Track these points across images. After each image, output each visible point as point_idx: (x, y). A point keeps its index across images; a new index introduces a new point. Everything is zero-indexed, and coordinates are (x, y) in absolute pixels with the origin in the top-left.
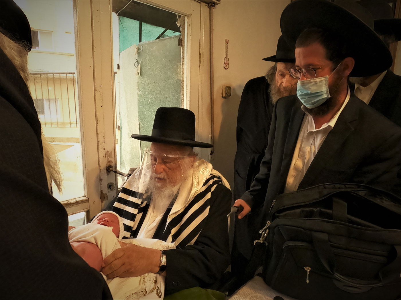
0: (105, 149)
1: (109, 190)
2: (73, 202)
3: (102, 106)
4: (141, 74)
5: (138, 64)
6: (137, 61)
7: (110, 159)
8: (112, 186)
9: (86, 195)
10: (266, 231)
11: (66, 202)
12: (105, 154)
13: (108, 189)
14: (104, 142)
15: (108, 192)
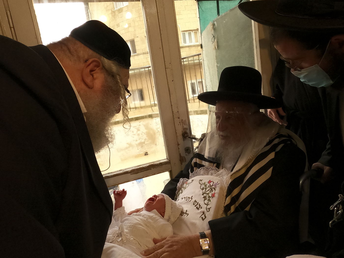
0: (179, 118)
1: (187, 154)
2: (158, 163)
3: (173, 81)
4: (218, 48)
5: (215, 39)
6: (214, 36)
7: (185, 127)
8: (189, 150)
9: (168, 157)
10: (339, 206)
11: (152, 164)
12: (180, 122)
13: (185, 153)
14: (178, 112)
15: (186, 155)
